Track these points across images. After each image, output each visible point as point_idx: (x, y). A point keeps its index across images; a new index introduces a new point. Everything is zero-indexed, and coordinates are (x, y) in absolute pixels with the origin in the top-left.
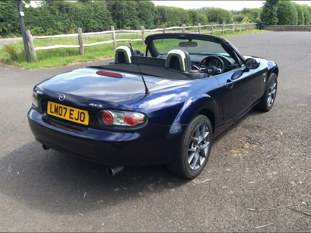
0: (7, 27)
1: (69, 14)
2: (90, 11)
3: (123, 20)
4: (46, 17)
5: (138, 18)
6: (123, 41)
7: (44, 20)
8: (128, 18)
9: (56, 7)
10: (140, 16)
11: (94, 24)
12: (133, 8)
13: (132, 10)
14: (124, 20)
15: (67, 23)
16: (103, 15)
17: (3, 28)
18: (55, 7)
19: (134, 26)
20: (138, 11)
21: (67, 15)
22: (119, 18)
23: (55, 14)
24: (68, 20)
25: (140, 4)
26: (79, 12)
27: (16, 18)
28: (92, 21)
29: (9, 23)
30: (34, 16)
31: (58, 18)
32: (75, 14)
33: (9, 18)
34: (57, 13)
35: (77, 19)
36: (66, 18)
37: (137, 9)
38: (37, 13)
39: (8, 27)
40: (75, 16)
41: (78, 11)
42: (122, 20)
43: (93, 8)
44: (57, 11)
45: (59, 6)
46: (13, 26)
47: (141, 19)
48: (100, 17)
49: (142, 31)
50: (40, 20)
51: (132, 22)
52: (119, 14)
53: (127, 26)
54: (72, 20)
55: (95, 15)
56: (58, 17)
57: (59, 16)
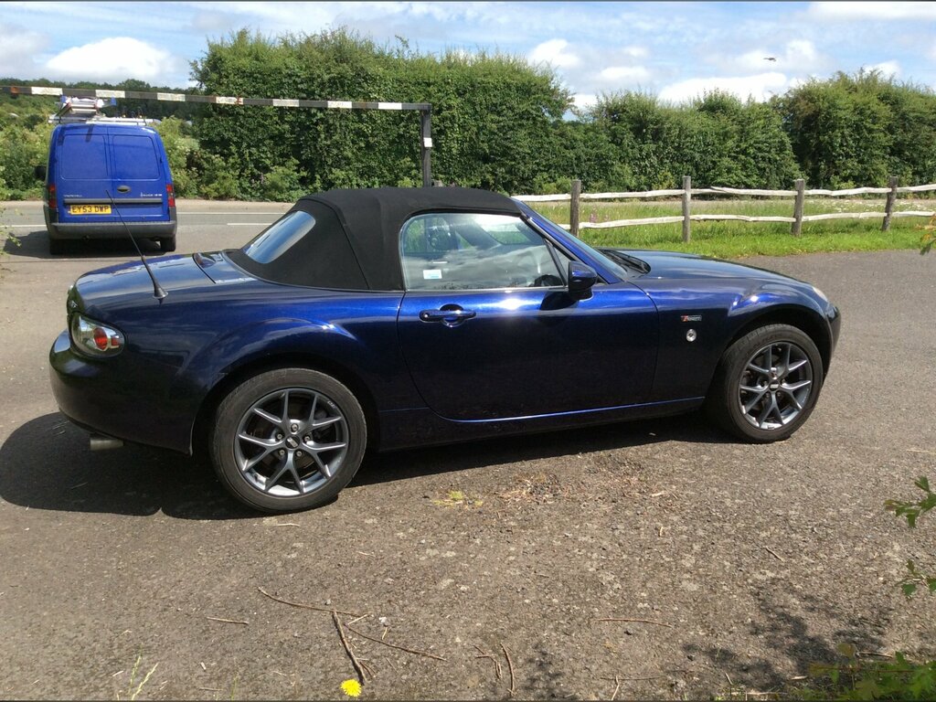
0: (493, 174)
1: (661, 144)
2: (725, 136)
3: (833, 162)
4: (595, 151)
5: (887, 156)
6: (718, 220)
7: (589, 160)
8: (851, 157)
9: (629, 126)
10: (896, 150)
11: (729, 171)
12: (875, 127)
13: (870, 131)
14: (837, 162)
15: (649, 170)
16: (764, 146)
17: (485, 177)
18: (625, 126)
19: (869, 179)
20: (892, 133)
21: (653, 147)
22: (821, 155)
23: (620, 144)
24: (654, 160)
25: (904, 114)
26: (688, 139)
27: (518, 153)
28: (726, 161)
29: (503, 165)
30: (566, 148)
31: (628, 153)
32: (676, 145)
33: (504, 154)
34: (626, 142)
35: (680, 156)
36: (648, 156)
37: (890, 129)
38: (575, 140)
39: (496, 175)
40: (678, 148)
41: (686, 136)
42: (831, 162)
43: (735, 127)
44: (628, 138)
45: (637, 122)
46: (509, 172)
47: (897, 160)
48: (752, 151)
49: (796, 193)
50: (578, 158)
51: (866, 169)
52: (821, 142)
53: (845, 179)
54: (666, 161)
55: (738, 146)
56: (626, 151)
57: (630, 150)
